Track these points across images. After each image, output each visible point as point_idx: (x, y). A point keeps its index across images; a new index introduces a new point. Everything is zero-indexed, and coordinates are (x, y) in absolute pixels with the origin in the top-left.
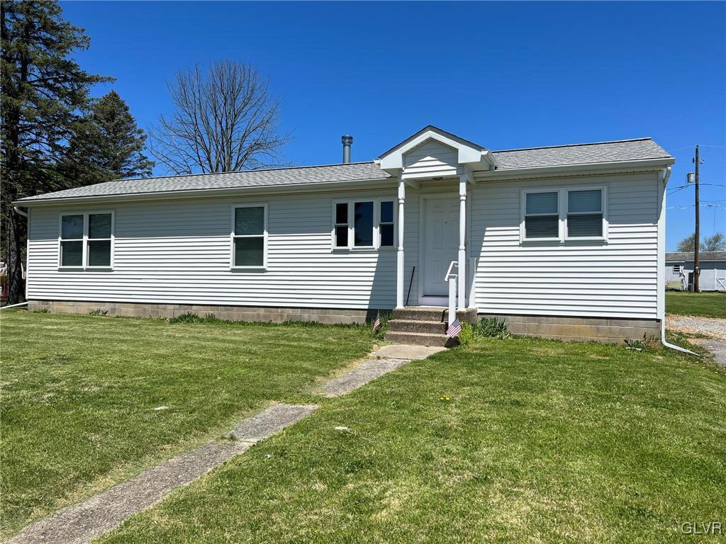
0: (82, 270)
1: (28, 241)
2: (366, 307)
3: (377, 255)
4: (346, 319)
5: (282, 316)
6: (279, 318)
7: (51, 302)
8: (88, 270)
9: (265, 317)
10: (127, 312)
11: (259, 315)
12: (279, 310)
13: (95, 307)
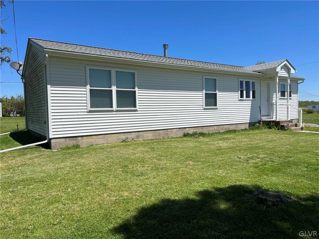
0: (112, 111)
1: (49, 86)
2: (249, 122)
3: (251, 102)
4: (243, 127)
5: (223, 129)
6: (222, 130)
7: (80, 138)
8: (117, 111)
9: (217, 130)
10: (148, 137)
11: (215, 129)
12: (222, 126)
13: (123, 137)
